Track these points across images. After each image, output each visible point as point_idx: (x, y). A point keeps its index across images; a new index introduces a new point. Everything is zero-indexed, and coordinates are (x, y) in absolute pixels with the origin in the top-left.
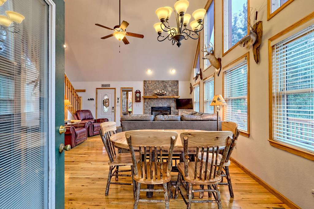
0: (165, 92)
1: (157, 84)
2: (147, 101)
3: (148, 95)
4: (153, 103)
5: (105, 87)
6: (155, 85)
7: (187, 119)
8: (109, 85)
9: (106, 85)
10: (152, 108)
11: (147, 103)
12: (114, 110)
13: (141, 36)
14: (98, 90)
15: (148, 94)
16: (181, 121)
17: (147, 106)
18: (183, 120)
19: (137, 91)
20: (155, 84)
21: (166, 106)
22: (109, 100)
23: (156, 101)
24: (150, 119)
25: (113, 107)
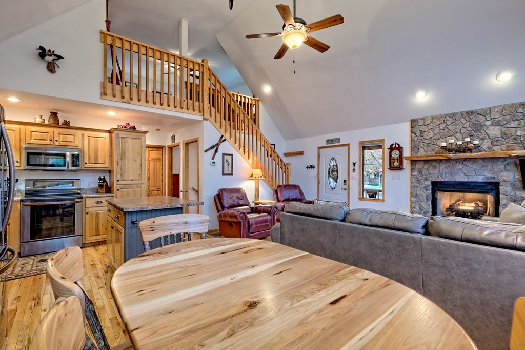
0: (477, 142)
1: (449, 123)
2: (418, 166)
3: (422, 153)
4: (436, 172)
5: (332, 143)
6: (442, 126)
7: (444, 233)
8: (338, 140)
9: (332, 141)
10: (435, 184)
11: (420, 172)
12: (346, 187)
13: (335, 20)
14: (321, 150)
15: (422, 150)
16: (424, 234)
17: (418, 180)
18: (432, 232)
19: (393, 147)
20: (444, 125)
21: (481, 180)
22: (338, 166)
23: (446, 167)
24: (334, 215)
25: (345, 181)
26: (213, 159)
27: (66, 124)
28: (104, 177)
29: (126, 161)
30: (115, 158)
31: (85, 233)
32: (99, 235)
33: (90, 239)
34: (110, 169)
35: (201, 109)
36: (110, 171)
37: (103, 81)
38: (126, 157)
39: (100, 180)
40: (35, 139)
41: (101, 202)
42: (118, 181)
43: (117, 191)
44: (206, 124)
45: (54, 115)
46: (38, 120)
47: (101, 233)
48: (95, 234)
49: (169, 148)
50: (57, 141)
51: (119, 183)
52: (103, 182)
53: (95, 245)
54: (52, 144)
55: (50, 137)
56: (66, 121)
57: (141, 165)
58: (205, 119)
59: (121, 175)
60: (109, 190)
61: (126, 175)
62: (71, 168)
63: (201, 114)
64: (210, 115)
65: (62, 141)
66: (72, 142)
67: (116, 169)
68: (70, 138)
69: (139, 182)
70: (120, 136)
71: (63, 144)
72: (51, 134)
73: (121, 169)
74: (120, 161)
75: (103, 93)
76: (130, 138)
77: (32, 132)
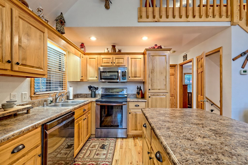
26: (243, 67)
27: (120, 52)
28: (140, 87)
29: (155, 74)
30: (147, 72)
31: (128, 127)
32: (137, 130)
33: (131, 132)
34: (143, 81)
35: (229, 13)
36: (144, 83)
37: (139, 7)
38: (155, 71)
39: (138, 89)
40: (104, 63)
41: (139, 106)
42: (150, 90)
43: (149, 98)
44: (235, 29)
45: (114, 47)
46: (106, 51)
47: (138, 129)
48: (134, 129)
49: (180, 65)
50: (114, 63)
51: (150, 91)
52: (140, 90)
53: (135, 137)
54: (112, 65)
55: (111, 61)
56: (119, 50)
57: (166, 77)
58: (233, 24)
59: (152, 86)
60: (143, 97)
61: (155, 86)
62: (122, 81)
63: (229, 19)
64: (241, 18)
65: (117, 63)
66: (122, 63)
67: (148, 81)
68: (121, 61)
69: (164, 91)
70: (151, 54)
71: (118, 64)
72: (112, 59)
73: (152, 80)
74: (151, 74)
75: (139, 16)
76: (158, 55)
77: (103, 58)
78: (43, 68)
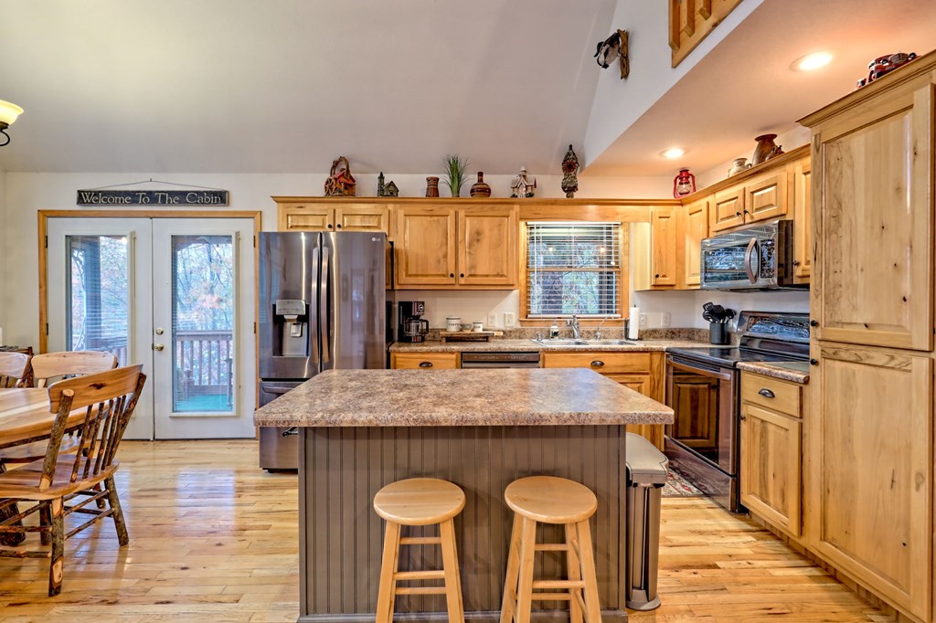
32: (767, 501)
40: (724, 219)
41: (773, 395)
43: (814, 368)
50: (746, 212)
51: (818, 333)
54: (741, 222)
65: (756, 210)
66: (771, 205)
68: (769, 195)
71: (758, 216)
72: (740, 198)
74: (823, 244)
76: (861, 128)
77: (718, 204)
78: (505, 274)
